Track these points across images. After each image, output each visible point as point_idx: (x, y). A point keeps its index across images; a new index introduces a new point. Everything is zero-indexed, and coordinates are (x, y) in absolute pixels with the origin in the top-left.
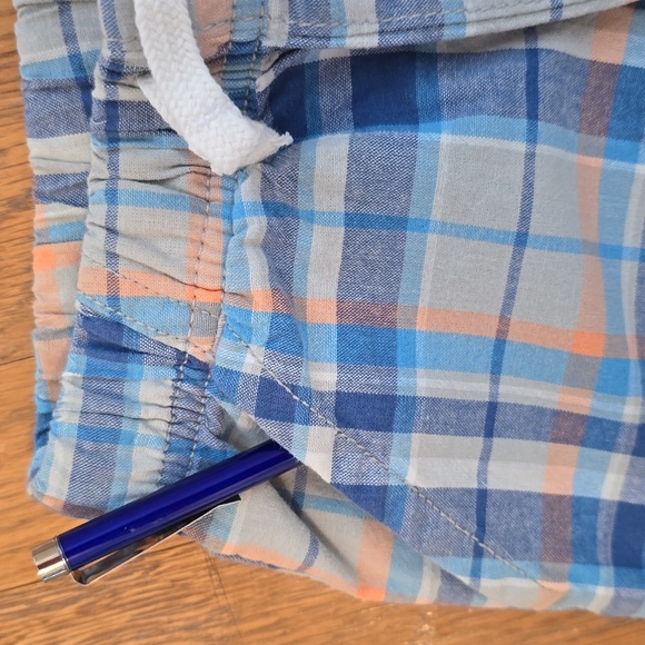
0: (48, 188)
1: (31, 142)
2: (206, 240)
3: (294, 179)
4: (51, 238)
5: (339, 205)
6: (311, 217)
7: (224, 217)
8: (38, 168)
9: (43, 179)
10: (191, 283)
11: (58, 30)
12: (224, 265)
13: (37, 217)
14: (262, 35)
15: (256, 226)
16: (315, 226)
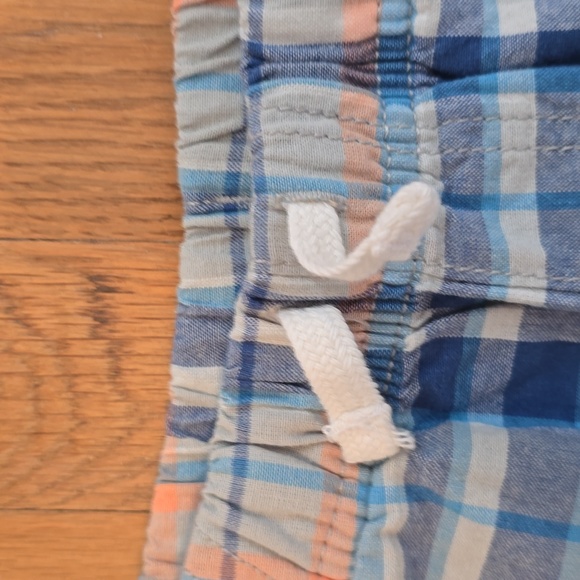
0: (185, 421)
1: (175, 369)
2: (336, 524)
3: (445, 467)
4: (178, 477)
5: (491, 502)
6: (458, 508)
7: (359, 499)
8: (177, 398)
9: (181, 411)
10: (313, 570)
11: (228, 258)
12: (353, 553)
13: (167, 451)
14: (415, 279)
15: (396, 515)
16: (461, 518)
